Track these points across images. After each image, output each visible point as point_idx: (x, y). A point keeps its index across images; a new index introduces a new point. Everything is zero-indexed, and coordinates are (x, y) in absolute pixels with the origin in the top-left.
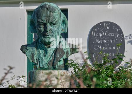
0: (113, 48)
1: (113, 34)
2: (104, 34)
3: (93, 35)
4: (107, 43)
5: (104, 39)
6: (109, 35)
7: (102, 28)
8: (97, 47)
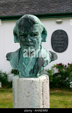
0: (63, 42)
1: (63, 36)
2: (59, 36)
3: (53, 36)
4: (60, 40)
5: (58, 38)
6: (61, 36)
7: (58, 33)
8: (55, 42)
